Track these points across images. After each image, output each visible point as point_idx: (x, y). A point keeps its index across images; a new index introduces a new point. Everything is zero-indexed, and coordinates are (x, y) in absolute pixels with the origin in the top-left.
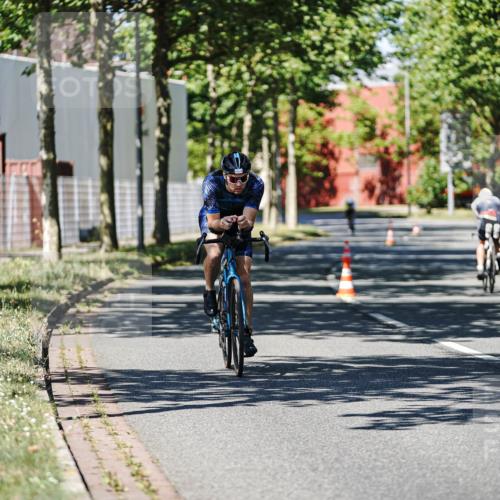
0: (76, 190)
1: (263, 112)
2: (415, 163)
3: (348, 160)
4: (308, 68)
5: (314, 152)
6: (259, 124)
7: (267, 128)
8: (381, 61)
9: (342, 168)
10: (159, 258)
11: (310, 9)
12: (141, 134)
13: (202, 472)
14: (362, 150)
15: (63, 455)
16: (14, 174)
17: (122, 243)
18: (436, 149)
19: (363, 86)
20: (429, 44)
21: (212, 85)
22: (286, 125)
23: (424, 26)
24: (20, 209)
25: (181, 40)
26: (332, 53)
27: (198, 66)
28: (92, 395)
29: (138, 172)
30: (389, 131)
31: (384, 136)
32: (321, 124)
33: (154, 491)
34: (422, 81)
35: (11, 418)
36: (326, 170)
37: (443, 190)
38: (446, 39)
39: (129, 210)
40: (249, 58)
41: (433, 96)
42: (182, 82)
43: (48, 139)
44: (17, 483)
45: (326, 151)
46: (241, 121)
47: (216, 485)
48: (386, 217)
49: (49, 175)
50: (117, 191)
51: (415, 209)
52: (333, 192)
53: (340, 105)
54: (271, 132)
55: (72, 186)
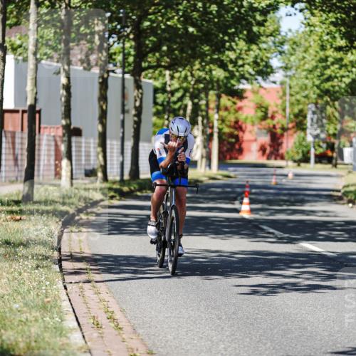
0: (83, 145)
1: (199, 101)
2: (292, 135)
3: (250, 132)
4: (227, 75)
5: (230, 127)
6: (196, 108)
7: (202, 111)
8: (272, 72)
9: (247, 136)
10: (132, 188)
11: (230, 38)
12: (124, 111)
13: (150, 318)
14: (259, 126)
15: (66, 304)
16: (46, 133)
17: (110, 178)
18: (305, 127)
19: (261, 87)
20: (302, 62)
21: (168, 83)
22: (213, 109)
23: (299, 51)
24: (49, 155)
25: (150, 55)
26: (242, 66)
27: (161, 71)
28: (86, 269)
29: (121, 135)
30: (276, 115)
31: (273, 118)
32: (235, 110)
33: (120, 328)
34: (297, 84)
35: (35, 281)
36: (237, 137)
37: (309, 152)
38: (313, 60)
39: (115, 158)
40: (192, 67)
41: (304, 94)
42: (151, 81)
43: (67, 113)
44: (36, 320)
45: (237, 126)
46: (186, 106)
47: (159, 327)
48: (273, 167)
49: (66, 135)
50: (108, 146)
51: (290, 163)
52: (241, 151)
53: (246, 98)
54: (204, 113)
55: (81, 143)
